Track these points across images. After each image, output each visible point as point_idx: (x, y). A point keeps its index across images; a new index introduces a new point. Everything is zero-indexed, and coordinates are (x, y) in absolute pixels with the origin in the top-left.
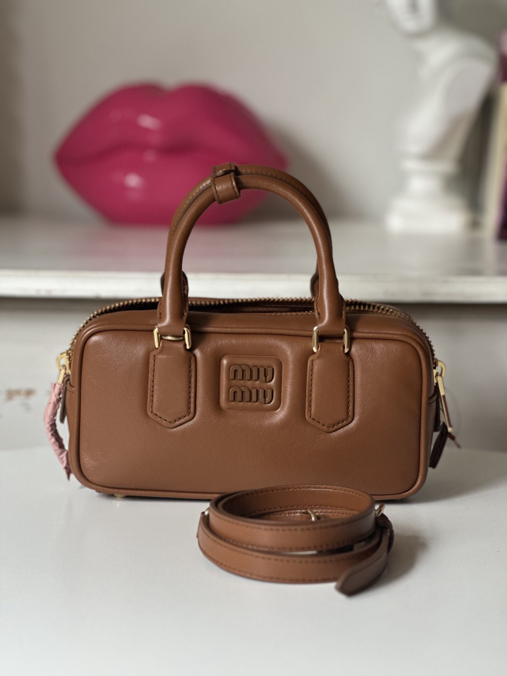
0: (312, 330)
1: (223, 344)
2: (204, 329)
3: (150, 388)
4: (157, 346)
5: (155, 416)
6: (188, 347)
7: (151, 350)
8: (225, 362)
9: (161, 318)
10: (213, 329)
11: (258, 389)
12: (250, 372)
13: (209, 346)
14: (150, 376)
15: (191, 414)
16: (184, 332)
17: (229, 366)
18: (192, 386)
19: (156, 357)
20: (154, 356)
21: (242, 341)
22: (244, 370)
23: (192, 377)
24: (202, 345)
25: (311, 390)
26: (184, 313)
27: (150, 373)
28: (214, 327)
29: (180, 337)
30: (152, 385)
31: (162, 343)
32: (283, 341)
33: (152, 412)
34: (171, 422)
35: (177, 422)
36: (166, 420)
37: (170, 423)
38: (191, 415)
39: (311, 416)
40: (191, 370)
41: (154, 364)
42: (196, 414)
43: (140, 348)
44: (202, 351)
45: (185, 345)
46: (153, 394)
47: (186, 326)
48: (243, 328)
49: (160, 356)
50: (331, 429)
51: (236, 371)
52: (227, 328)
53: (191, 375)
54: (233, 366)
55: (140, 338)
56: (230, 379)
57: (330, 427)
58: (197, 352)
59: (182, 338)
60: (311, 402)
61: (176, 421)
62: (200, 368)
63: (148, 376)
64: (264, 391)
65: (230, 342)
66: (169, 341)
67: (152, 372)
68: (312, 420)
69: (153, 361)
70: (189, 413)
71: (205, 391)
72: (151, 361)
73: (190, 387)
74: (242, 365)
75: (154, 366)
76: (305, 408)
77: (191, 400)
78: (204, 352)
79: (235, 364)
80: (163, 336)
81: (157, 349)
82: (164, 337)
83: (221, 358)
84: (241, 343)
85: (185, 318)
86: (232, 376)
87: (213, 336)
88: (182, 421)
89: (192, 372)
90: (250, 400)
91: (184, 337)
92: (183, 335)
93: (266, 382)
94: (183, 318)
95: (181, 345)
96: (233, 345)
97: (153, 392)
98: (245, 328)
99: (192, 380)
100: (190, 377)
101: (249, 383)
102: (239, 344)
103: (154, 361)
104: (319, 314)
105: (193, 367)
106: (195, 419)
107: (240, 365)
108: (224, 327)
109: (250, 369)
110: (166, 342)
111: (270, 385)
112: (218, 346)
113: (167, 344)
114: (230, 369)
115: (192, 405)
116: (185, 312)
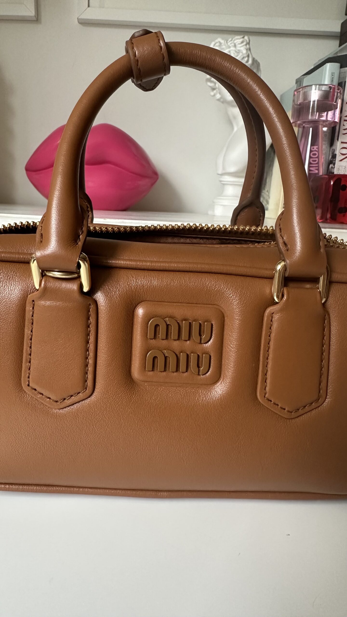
0: (275, 269)
1: (139, 285)
2: (111, 263)
3: (27, 350)
4: (37, 287)
5: (34, 391)
6: (86, 289)
7: (29, 291)
8: (140, 311)
9: (41, 242)
10: (125, 262)
11: (188, 353)
12: (177, 328)
13: (117, 288)
14: (27, 332)
15: (87, 389)
16: (79, 266)
17: (147, 318)
18: (90, 348)
19: (36, 303)
20: (33, 301)
21: (168, 281)
22: (169, 324)
23: (90, 335)
24: (107, 287)
25: (268, 358)
26: (79, 236)
27: (26, 327)
28: (126, 260)
29: (71, 273)
30: (30, 345)
31: (45, 282)
32: (229, 284)
33: (29, 385)
34: (57, 402)
35: (66, 401)
36: (50, 398)
37: (55, 403)
38: (88, 391)
39: (266, 396)
40: (90, 324)
41: (33, 313)
42: (96, 389)
43: (12, 288)
44: (108, 296)
45: (81, 286)
46: (30, 359)
47: (81, 255)
48: (168, 262)
49: (43, 303)
50: (294, 415)
51: (157, 326)
52: (146, 261)
53: (90, 331)
54: (152, 318)
55: (13, 273)
56: (148, 337)
57: (292, 412)
58: (100, 296)
59: (76, 275)
60: (266, 374)
61: (64, 399)
62: (103, 321)
63: (24, 331)
64: (198, 356)
65: (149, 282)
66: (55, 280)
67: (30, 324)
68: (267, 401)
69: (31, 308)
70: (85, 388)
71: (110, 356)
72: (29, 308)
73: (87, 350)
74: (166, 318)
75: (33, 316)
76: (257, 384)
77: (89, 369)
78: (110, 296)
79: (156, 316)
80: (47, 271)
81: (38, 290)
82: (48, 274)
83: (136, 306)
84: (165, 285)
85: (80, 244)
86: (151, 334)
87: (123, 273)
88: (74, 399)
89: (90, 326)
90: (177, 370)
91: (79, 273)
92: (79, 270)
93: (201, 343)
94: (77, 244)
95: (74, 286)
96: (153, 287)
97: (31, 356)
98: (171, 262)
99: (91, 339)
100: (88, 335)
101: (176, 345)
102: (163, 285)
103: (33, 308)
104: (285, 244)
105: (92, 320)
106: (93, 397)
107: (163, 318)
108: (140, 261)
109: (178, 323)
110: (51, 280)
111: (207, 348)
112: (131, 288)
113: (52, 284)
114: (148, 323)
115: (90, 376)
116: (82, 233)
